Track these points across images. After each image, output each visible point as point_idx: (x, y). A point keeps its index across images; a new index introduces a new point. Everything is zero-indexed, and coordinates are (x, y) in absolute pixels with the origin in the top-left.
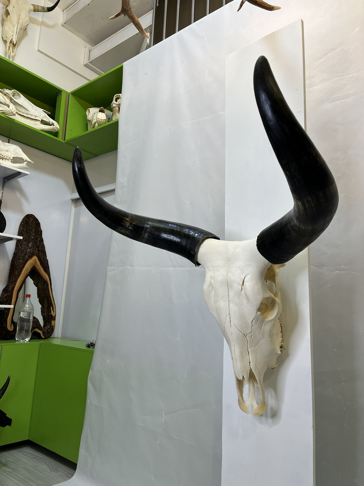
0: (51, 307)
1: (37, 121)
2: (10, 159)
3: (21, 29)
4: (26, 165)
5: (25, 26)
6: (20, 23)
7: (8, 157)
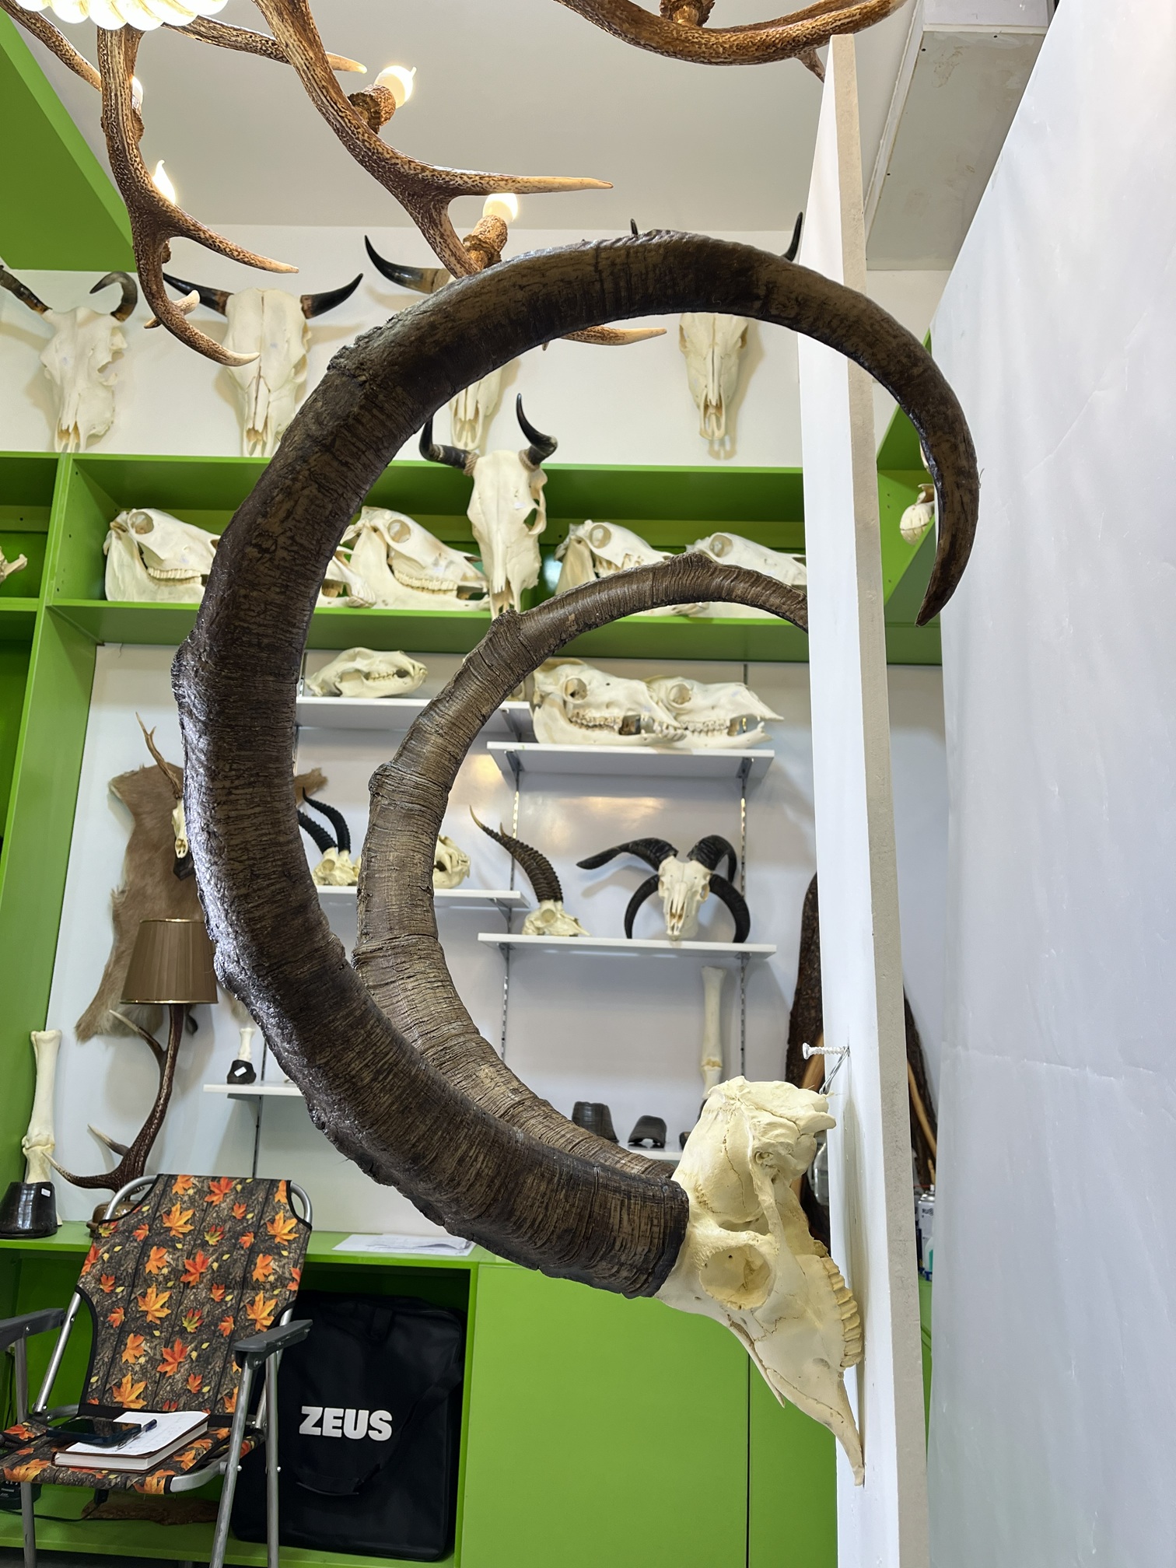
2: (723, 727)
3: (725, 356)
4: (762, 732)
5: (737, 341)
6: (717, 344)
7: (718, 723)
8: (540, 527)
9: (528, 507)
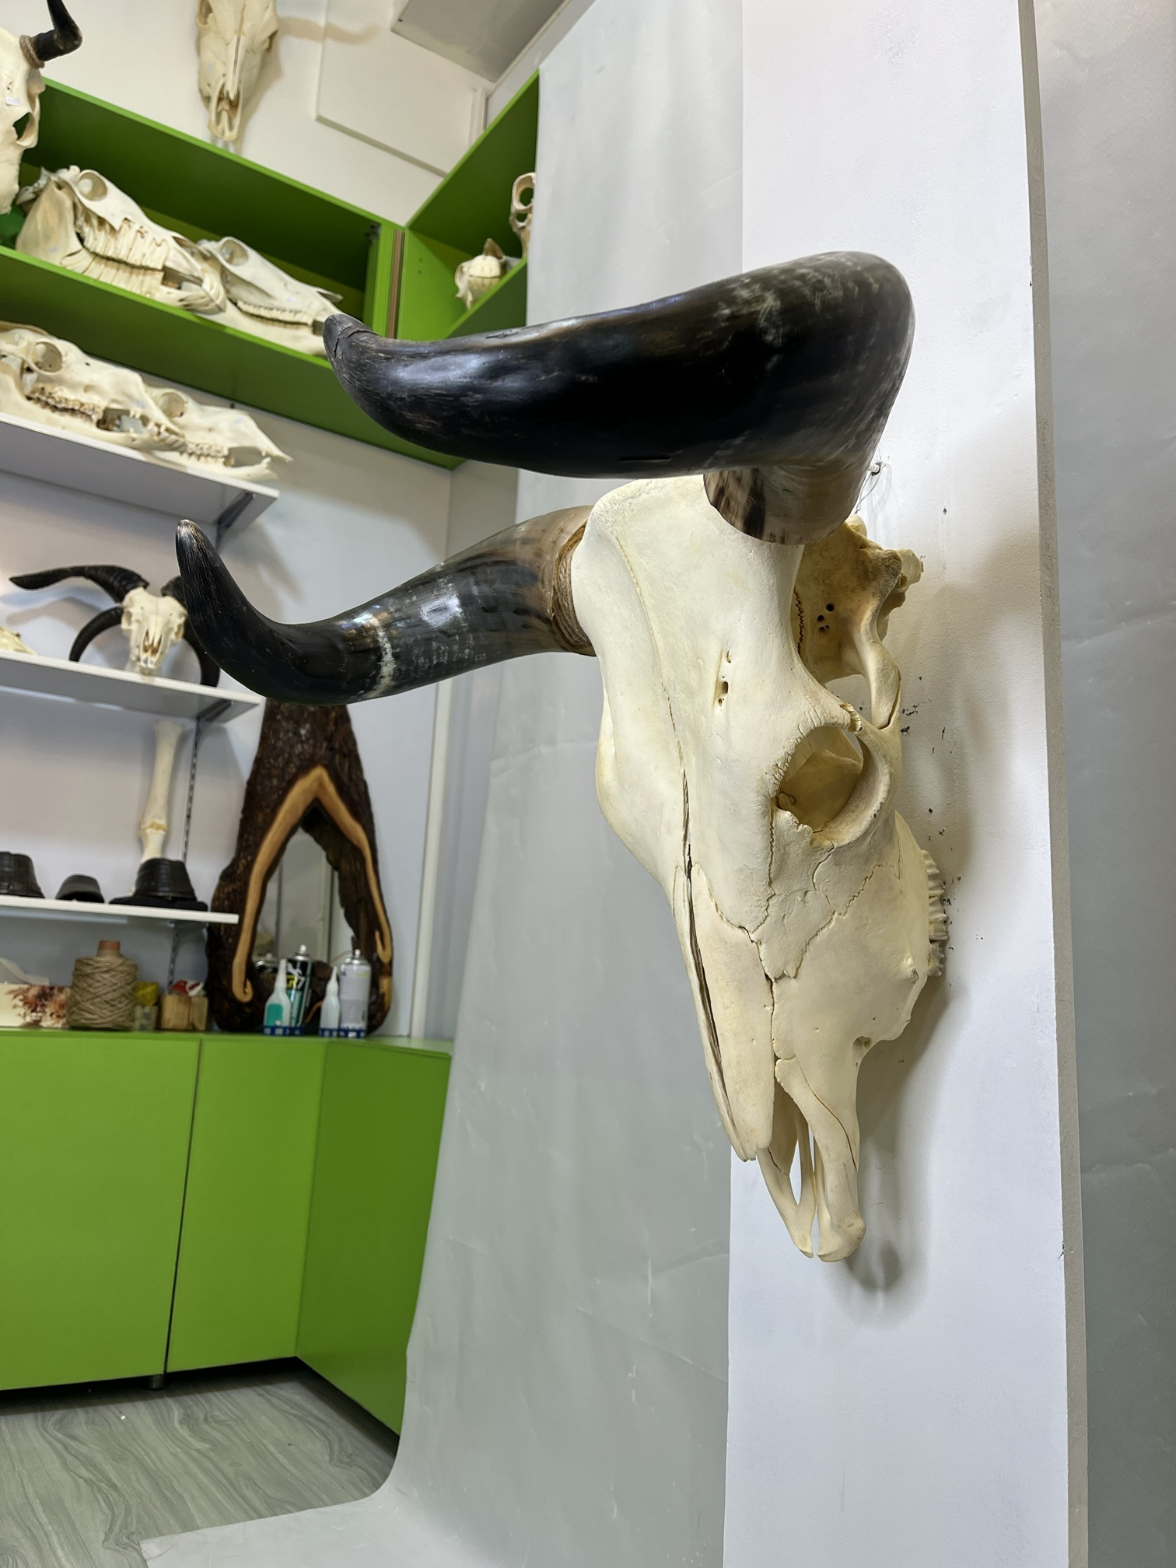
0: (377, 934)
1: (301, 326)
2: (219, 455)
3: (250, 51)
4: (268, 468)
5: (264, 42)
6: (244, 33)
7: (214, 448)
8: (30, 141)
9: (22, 109)
